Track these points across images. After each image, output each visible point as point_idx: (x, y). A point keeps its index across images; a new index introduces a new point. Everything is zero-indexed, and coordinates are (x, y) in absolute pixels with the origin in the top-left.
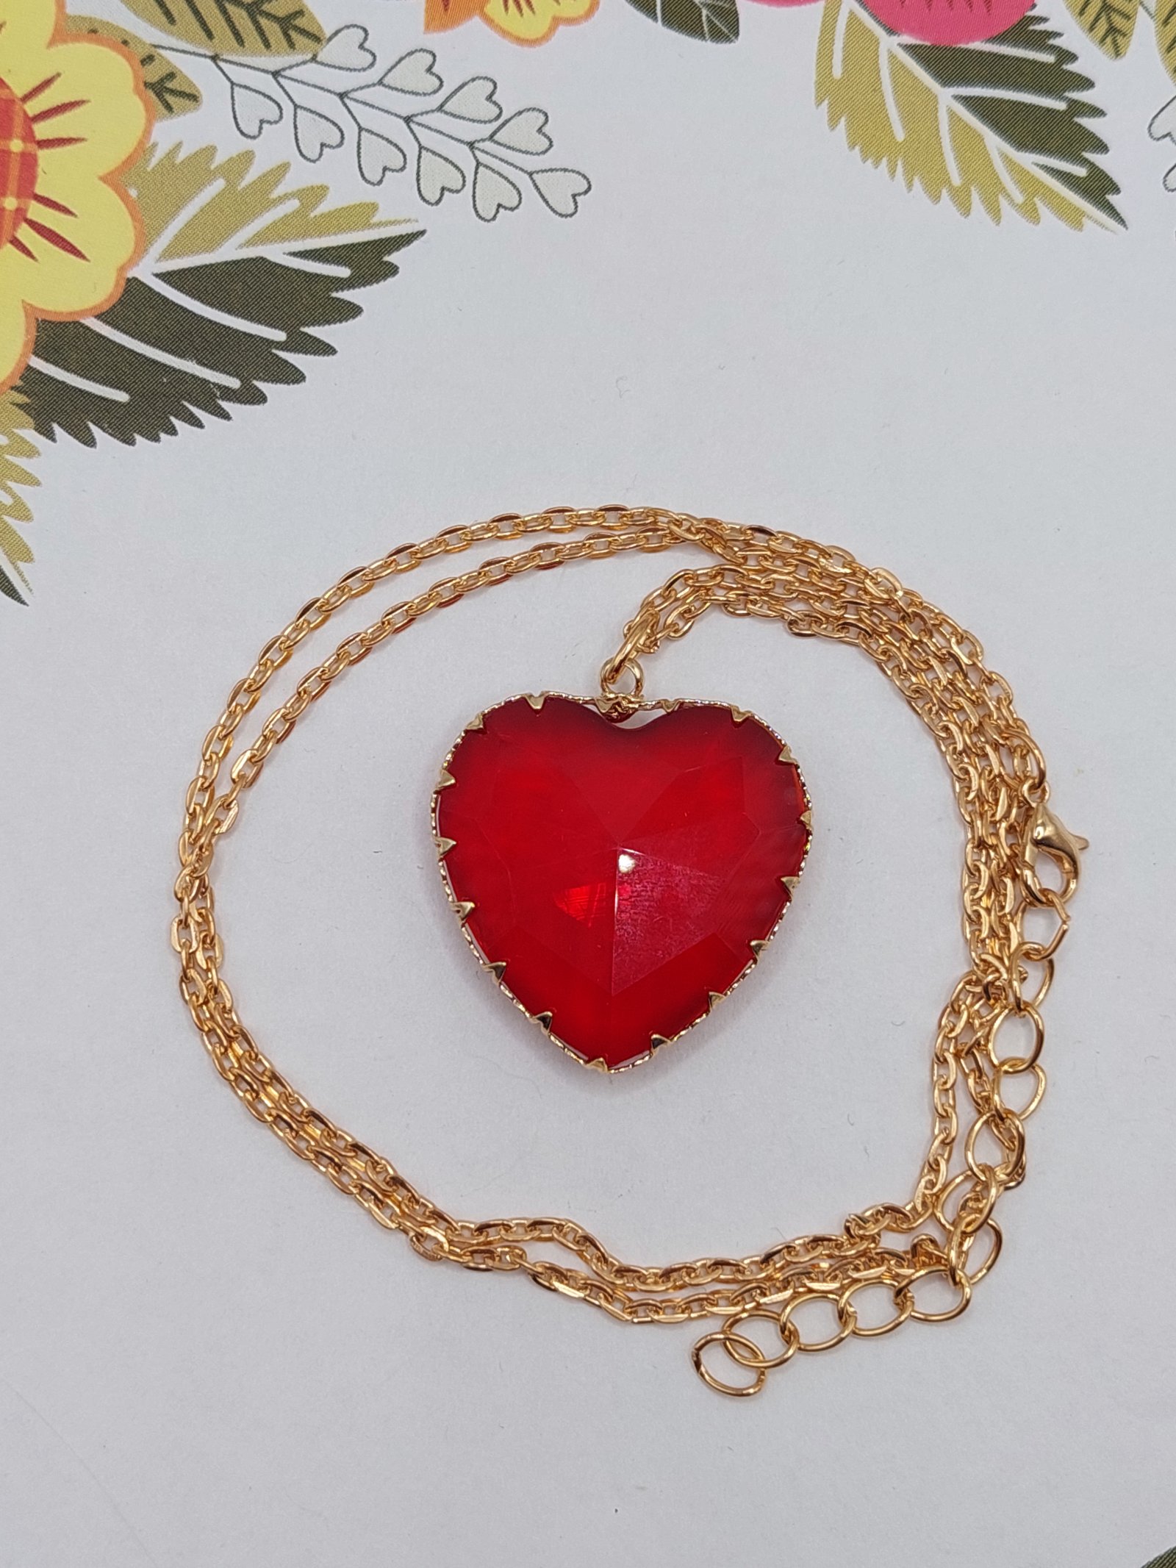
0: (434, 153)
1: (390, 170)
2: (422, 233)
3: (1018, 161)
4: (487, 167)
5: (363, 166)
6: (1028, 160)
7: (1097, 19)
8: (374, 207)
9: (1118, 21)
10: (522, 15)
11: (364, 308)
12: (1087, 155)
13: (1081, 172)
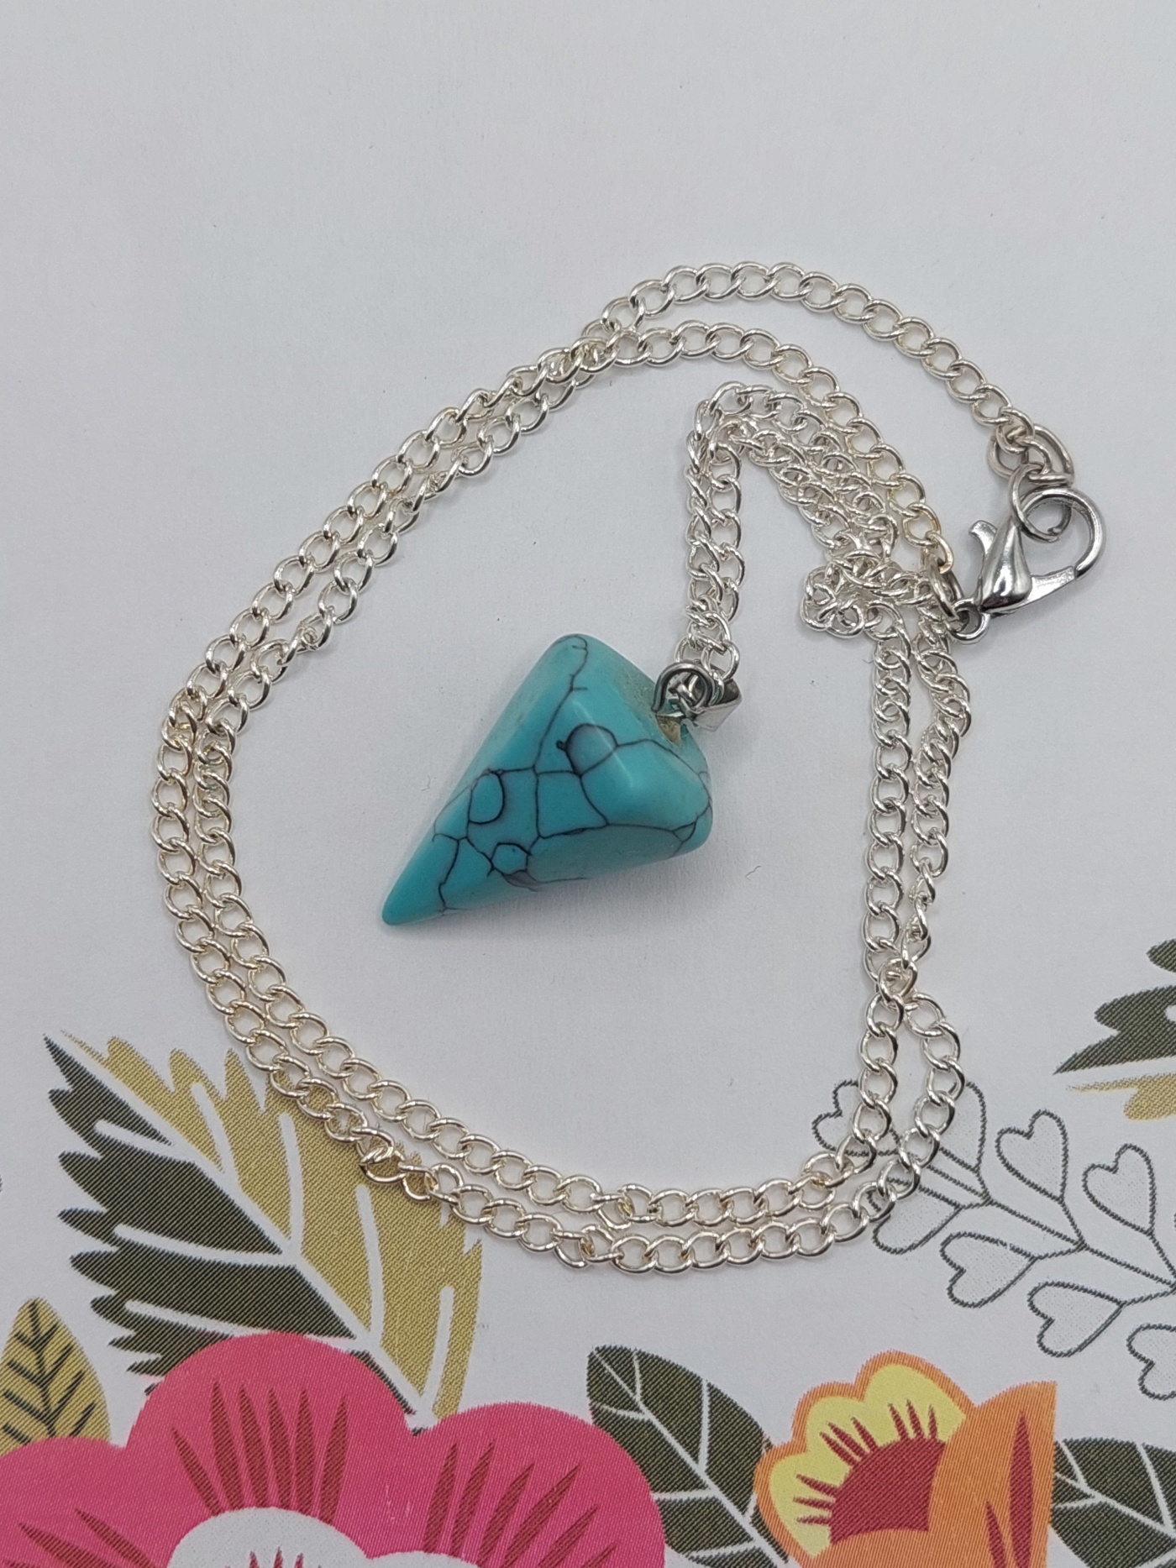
0: (1044, 1192)
1: (1108, 1169)
2: (1063, 1069)
3: (194, 1147)
4: (967, 1167)
5: (1148, 1176)
6: (179, 1149)
7: (59, 1364)
8: (1135, 1110)
9: (28, 1360)
10: (909, 1404)
11: (1148, 959)
12: (94, 1154)
13: (104, 1128)
